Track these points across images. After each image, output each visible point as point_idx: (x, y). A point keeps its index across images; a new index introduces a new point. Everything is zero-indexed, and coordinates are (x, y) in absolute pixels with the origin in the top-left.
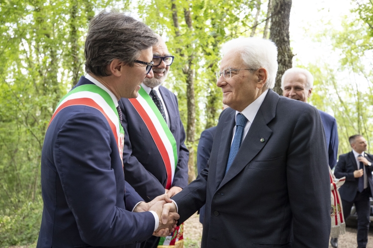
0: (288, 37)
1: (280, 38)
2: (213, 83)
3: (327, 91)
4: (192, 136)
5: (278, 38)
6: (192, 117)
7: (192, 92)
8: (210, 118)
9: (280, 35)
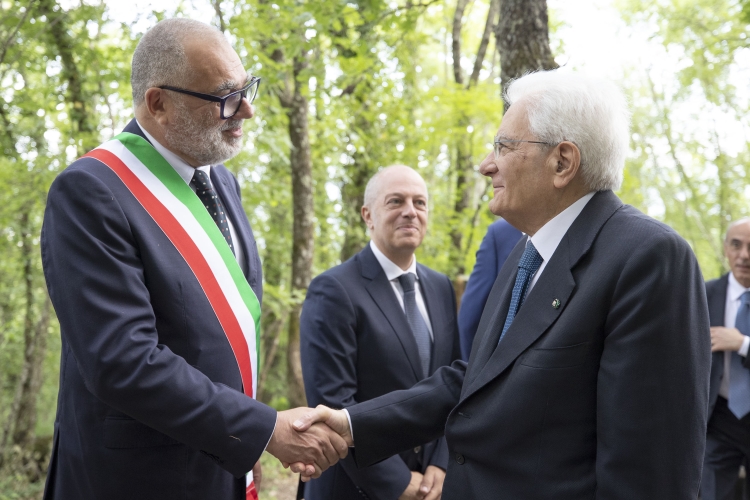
0: (545, 18)
1: (525, 21)
2: (361, 132)
3: (648, 150)
4: (306, 273)
5: (521, 22)
6: (304, 224)
7: (305, 156)
8: (354, 224)
9: (526, 13)
